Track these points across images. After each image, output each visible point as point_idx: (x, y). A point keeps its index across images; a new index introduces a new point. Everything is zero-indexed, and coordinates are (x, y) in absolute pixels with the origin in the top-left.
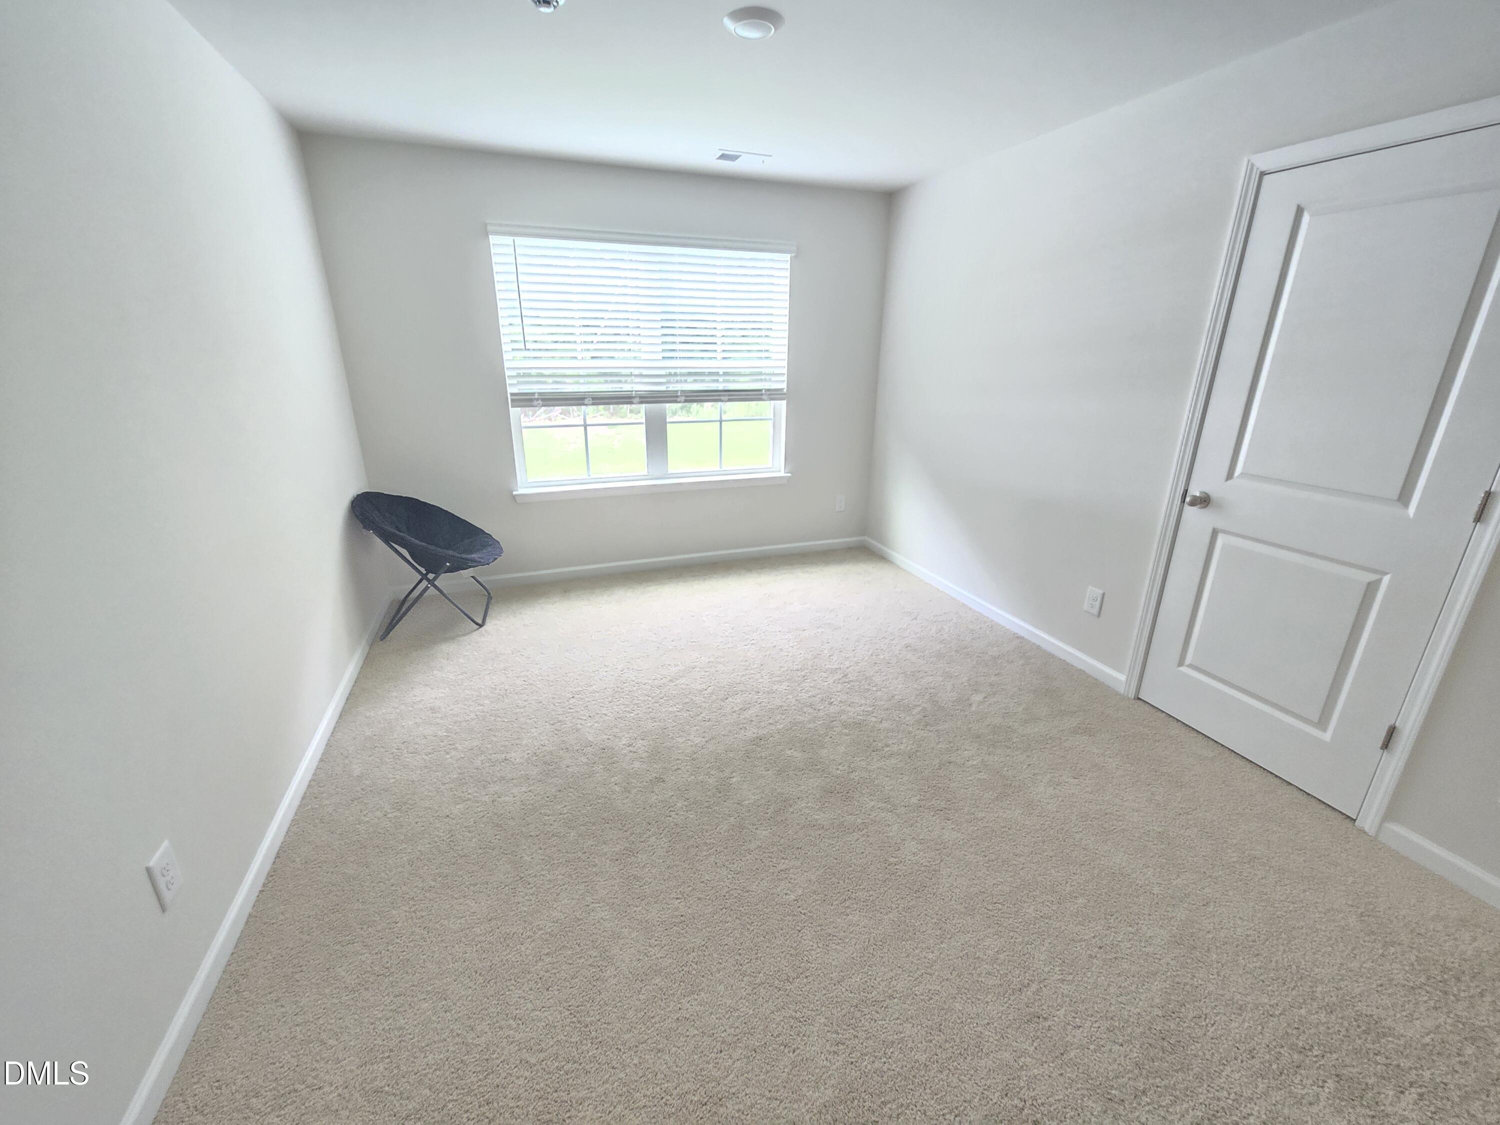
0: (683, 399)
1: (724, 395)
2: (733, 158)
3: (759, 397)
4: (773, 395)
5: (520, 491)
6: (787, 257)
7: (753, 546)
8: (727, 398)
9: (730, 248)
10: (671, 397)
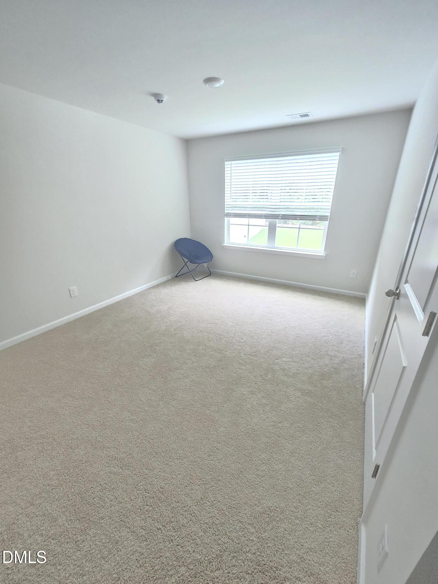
0: (280, 218)
1: (298, 217)
2: (307, 115)
3: (314, 219)
4: (322, 218)
5: (225, 245)
6: (338, 154)
7: (304, 283)
8: (299, 218)
9: (310, 154)
10: (276, 217)
